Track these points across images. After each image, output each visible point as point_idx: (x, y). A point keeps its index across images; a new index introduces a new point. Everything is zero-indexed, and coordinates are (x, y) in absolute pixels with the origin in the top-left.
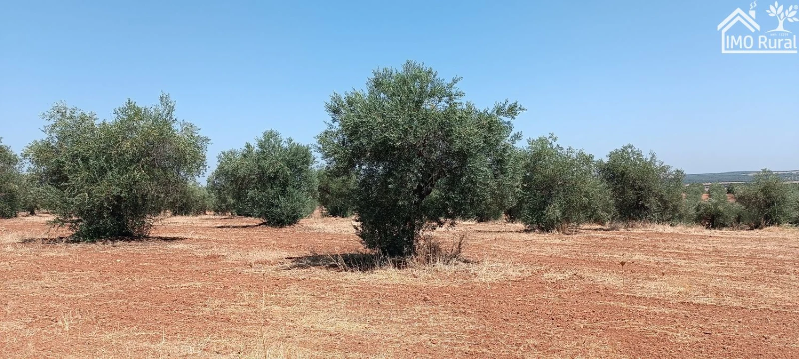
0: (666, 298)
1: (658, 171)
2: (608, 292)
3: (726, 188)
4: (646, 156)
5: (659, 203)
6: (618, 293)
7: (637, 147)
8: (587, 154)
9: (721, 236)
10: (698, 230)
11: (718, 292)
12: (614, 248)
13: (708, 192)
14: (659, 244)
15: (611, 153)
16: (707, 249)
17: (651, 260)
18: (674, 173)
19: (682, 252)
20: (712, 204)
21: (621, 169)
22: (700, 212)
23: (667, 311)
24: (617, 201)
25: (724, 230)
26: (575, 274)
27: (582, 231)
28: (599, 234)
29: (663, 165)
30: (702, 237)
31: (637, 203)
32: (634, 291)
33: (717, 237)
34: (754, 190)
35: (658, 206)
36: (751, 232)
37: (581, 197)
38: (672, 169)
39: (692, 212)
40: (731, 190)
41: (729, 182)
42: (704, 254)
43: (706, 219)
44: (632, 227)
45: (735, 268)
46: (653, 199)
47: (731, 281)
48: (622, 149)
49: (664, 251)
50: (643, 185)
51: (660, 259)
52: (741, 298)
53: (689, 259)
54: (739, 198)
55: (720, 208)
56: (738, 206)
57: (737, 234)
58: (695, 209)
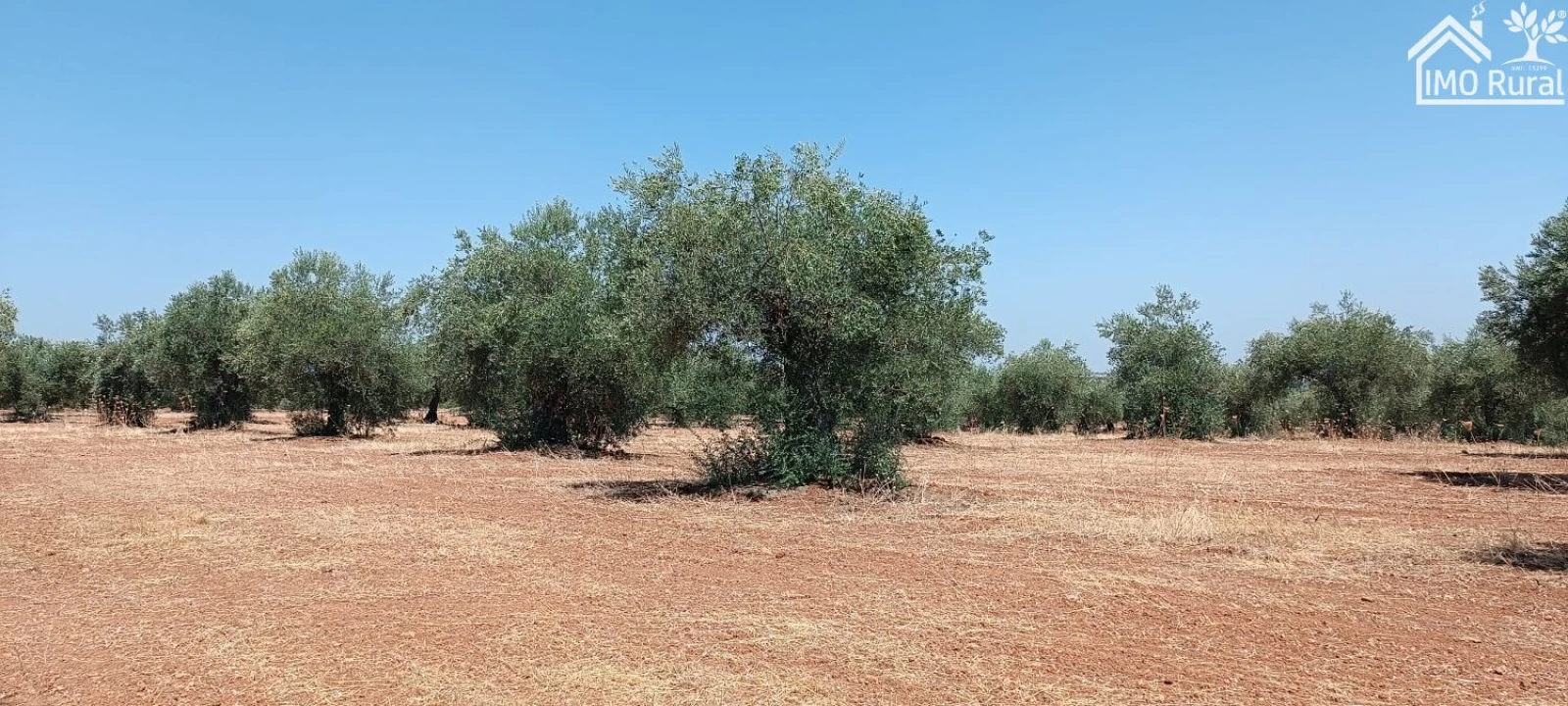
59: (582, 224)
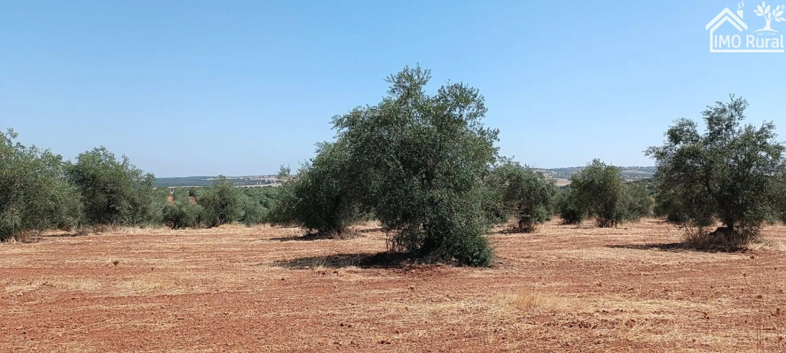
0: (143, 295)
1: (131, 175)
2: (84, 297)
3: (188, 191)
4: (119, 160)
5: (130, 206)
6: (96, 297)
7: (110, 150)
8: (55, 153)
9: (185, 234)
10: (165, 231)
11: (187, 283)
12: (85, 254)
13: (173, 195)
14: (131, 246)
15: (81, 155)
16: (175, 247)
17: (126, 262)
18: (146, 177)
19: (154, 251)
20: (177, 205)
21: (92, 172)
22: (166, 214)
23: (145, 306)
24: (85, 205)
25: (187, 229)
26: (44, 284)
27: (44, 238)
28: (65, 240)
29: (136, 169)
30: (170, 237)
31: (108, 207)
32: (112, 293)
33: (182, 236)
34: (212, 193)
35: (129, 209)
36: (209, 230)
37: (46, 201)
38: (145, 173)
39: (159, 214)
40: (193, 193)
41: (191, 185)
42: (174, 252)
43: (172, 220)
44: (102, 231)
45: (199, 261)
46: (125, 203)
47: (197, 273)
48: (93, 151)
49: (137, 252)
50: (115, 188)
51: (134, 260)
52: (206, 285)
53: (161, 257)
54: (200, 201)
55: (184, 209)
56: (200, 208)
57: (198, 232)
58: (162, 210)
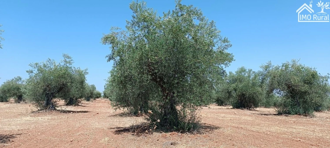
59: (247, 70)
